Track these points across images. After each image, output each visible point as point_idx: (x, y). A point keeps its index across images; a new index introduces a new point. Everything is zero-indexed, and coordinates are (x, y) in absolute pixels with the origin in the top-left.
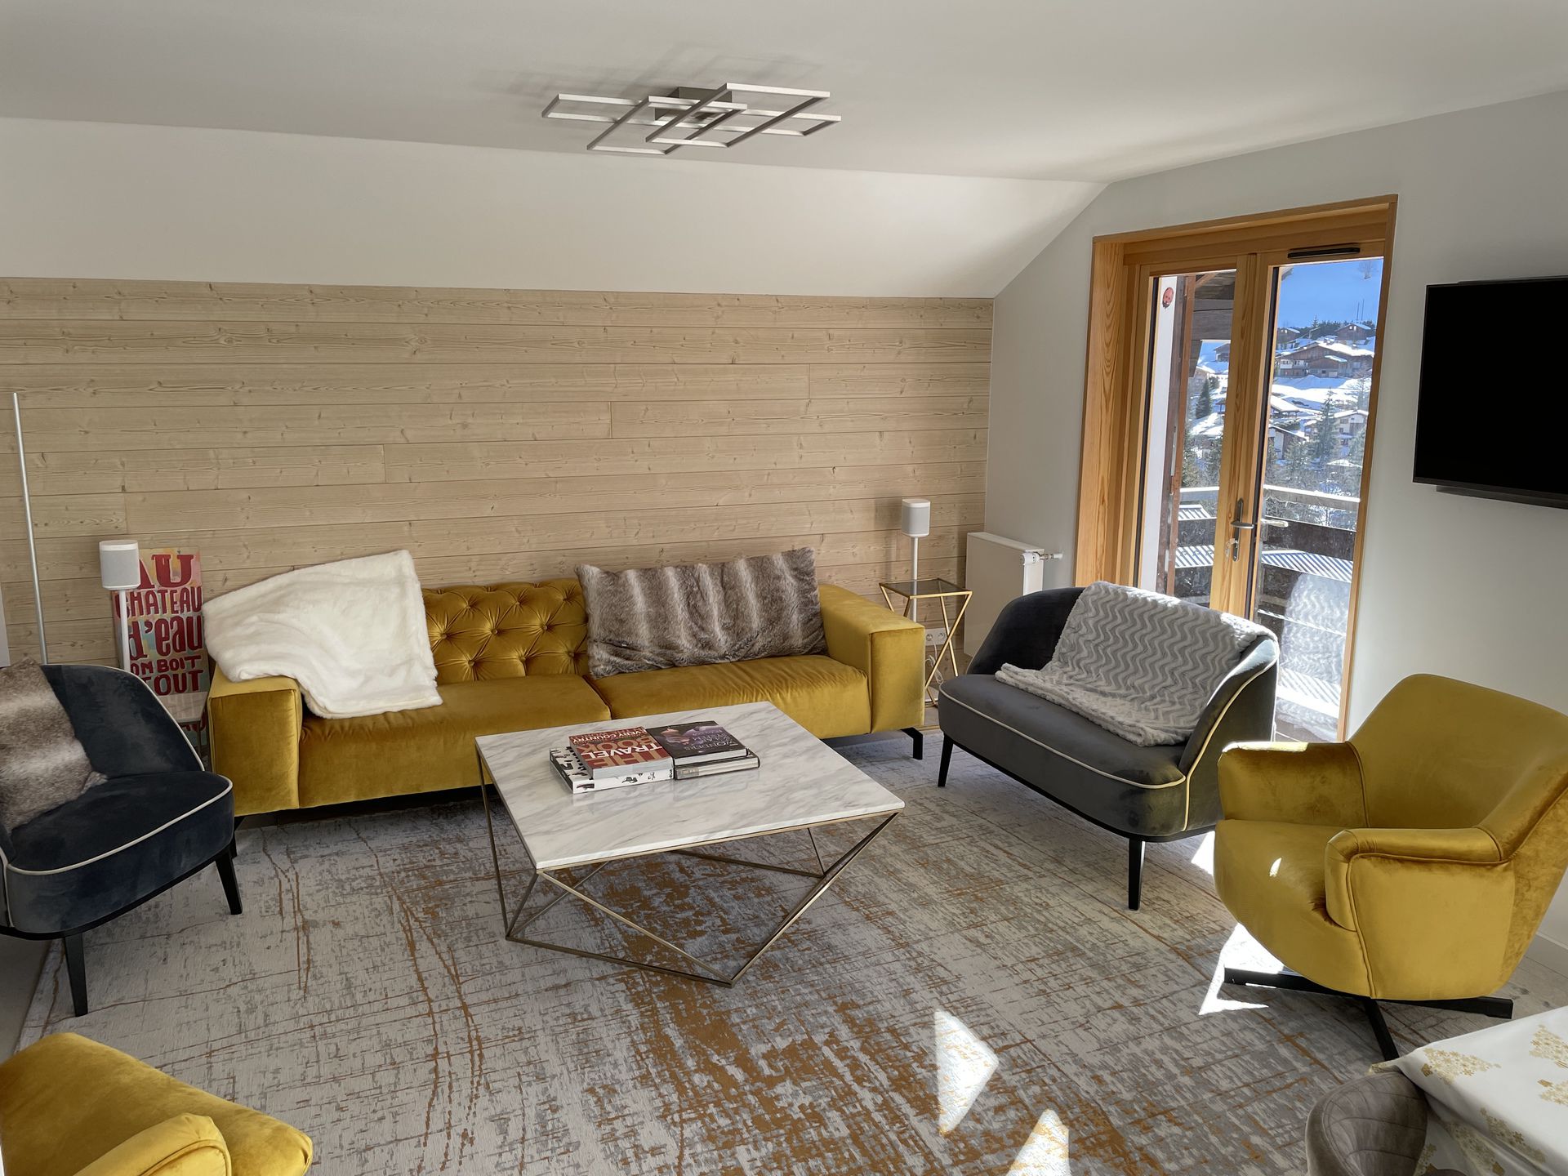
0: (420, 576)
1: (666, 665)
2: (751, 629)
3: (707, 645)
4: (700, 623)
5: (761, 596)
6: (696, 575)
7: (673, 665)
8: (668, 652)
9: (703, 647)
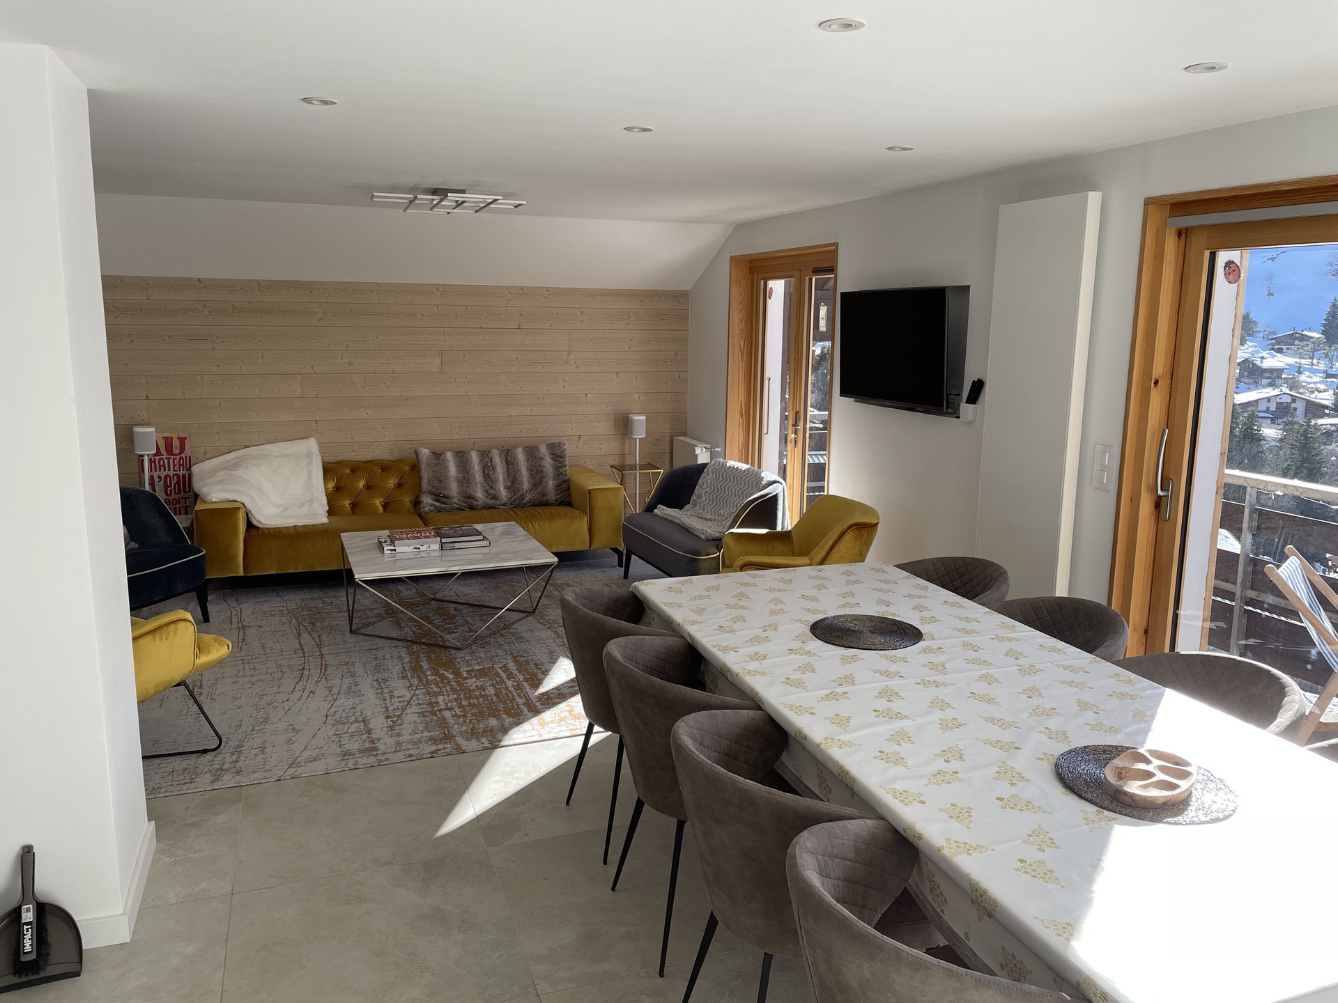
0: (322, 454)
1: (467, 508)
2: (522, 489)
3: (494, 497)
4: (491, 484)
5: (530, 469)
6: (490, 456)
7: (472, 508)
8: (469, 500)
9: (491, 499)
